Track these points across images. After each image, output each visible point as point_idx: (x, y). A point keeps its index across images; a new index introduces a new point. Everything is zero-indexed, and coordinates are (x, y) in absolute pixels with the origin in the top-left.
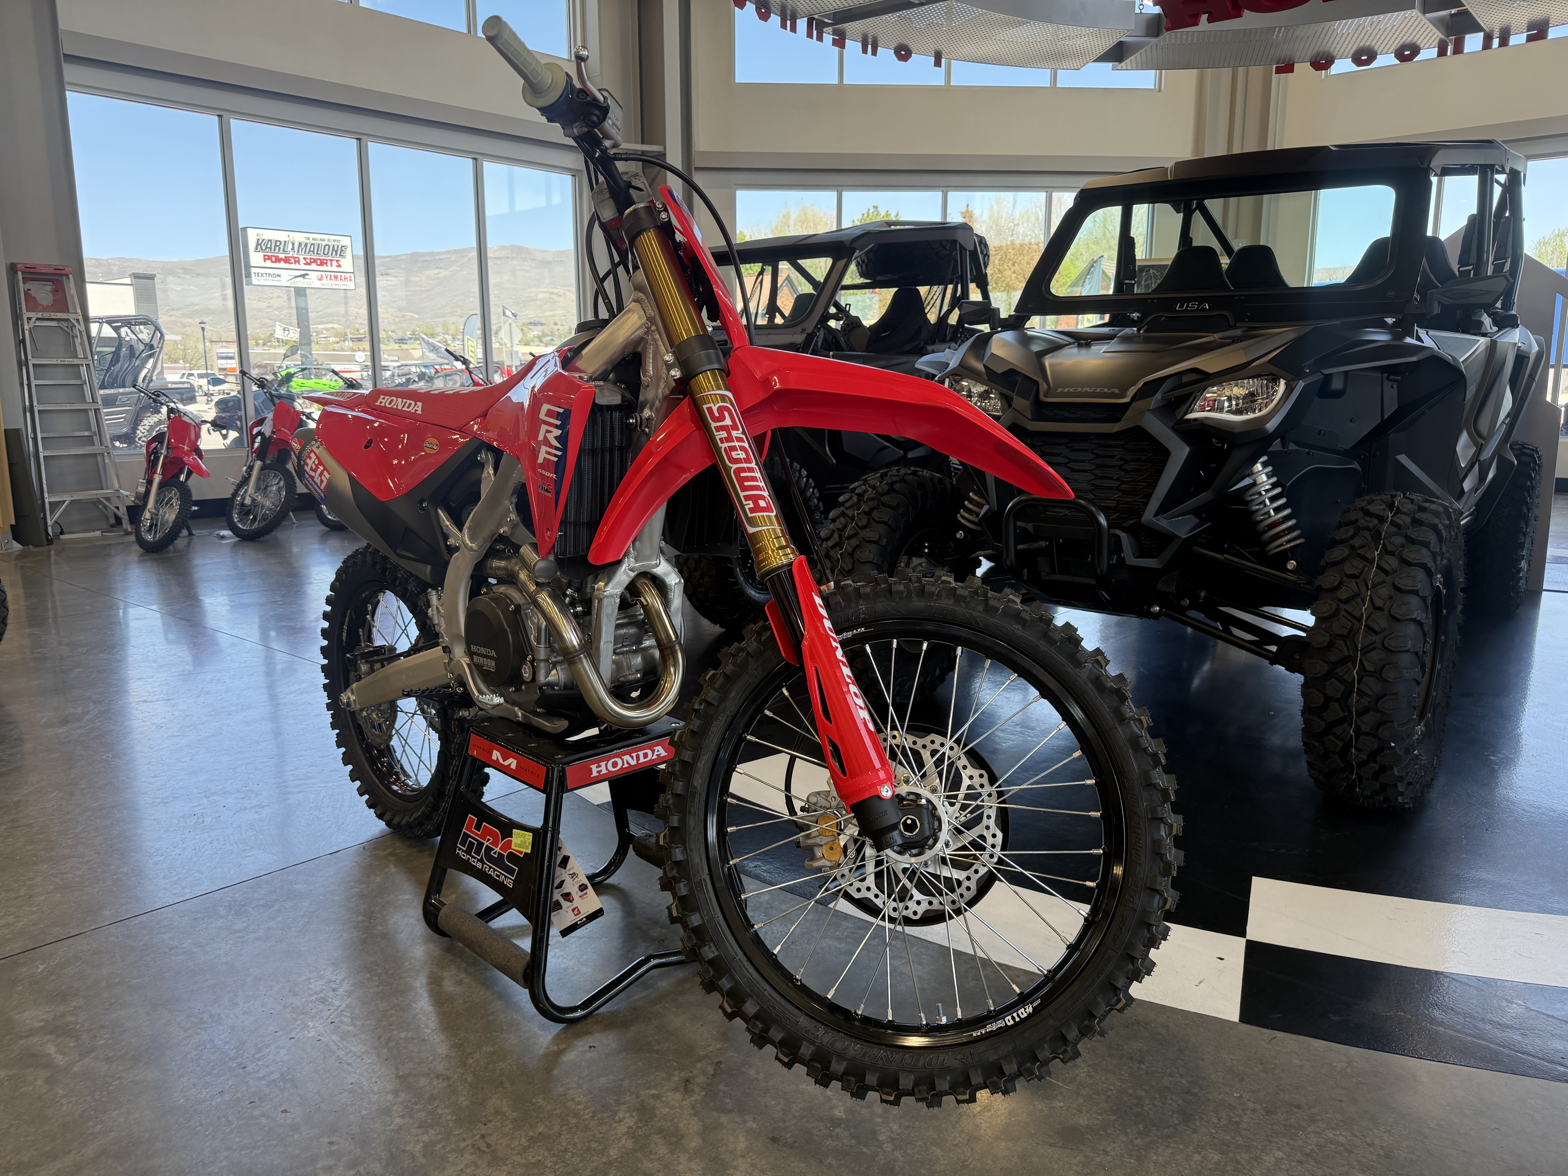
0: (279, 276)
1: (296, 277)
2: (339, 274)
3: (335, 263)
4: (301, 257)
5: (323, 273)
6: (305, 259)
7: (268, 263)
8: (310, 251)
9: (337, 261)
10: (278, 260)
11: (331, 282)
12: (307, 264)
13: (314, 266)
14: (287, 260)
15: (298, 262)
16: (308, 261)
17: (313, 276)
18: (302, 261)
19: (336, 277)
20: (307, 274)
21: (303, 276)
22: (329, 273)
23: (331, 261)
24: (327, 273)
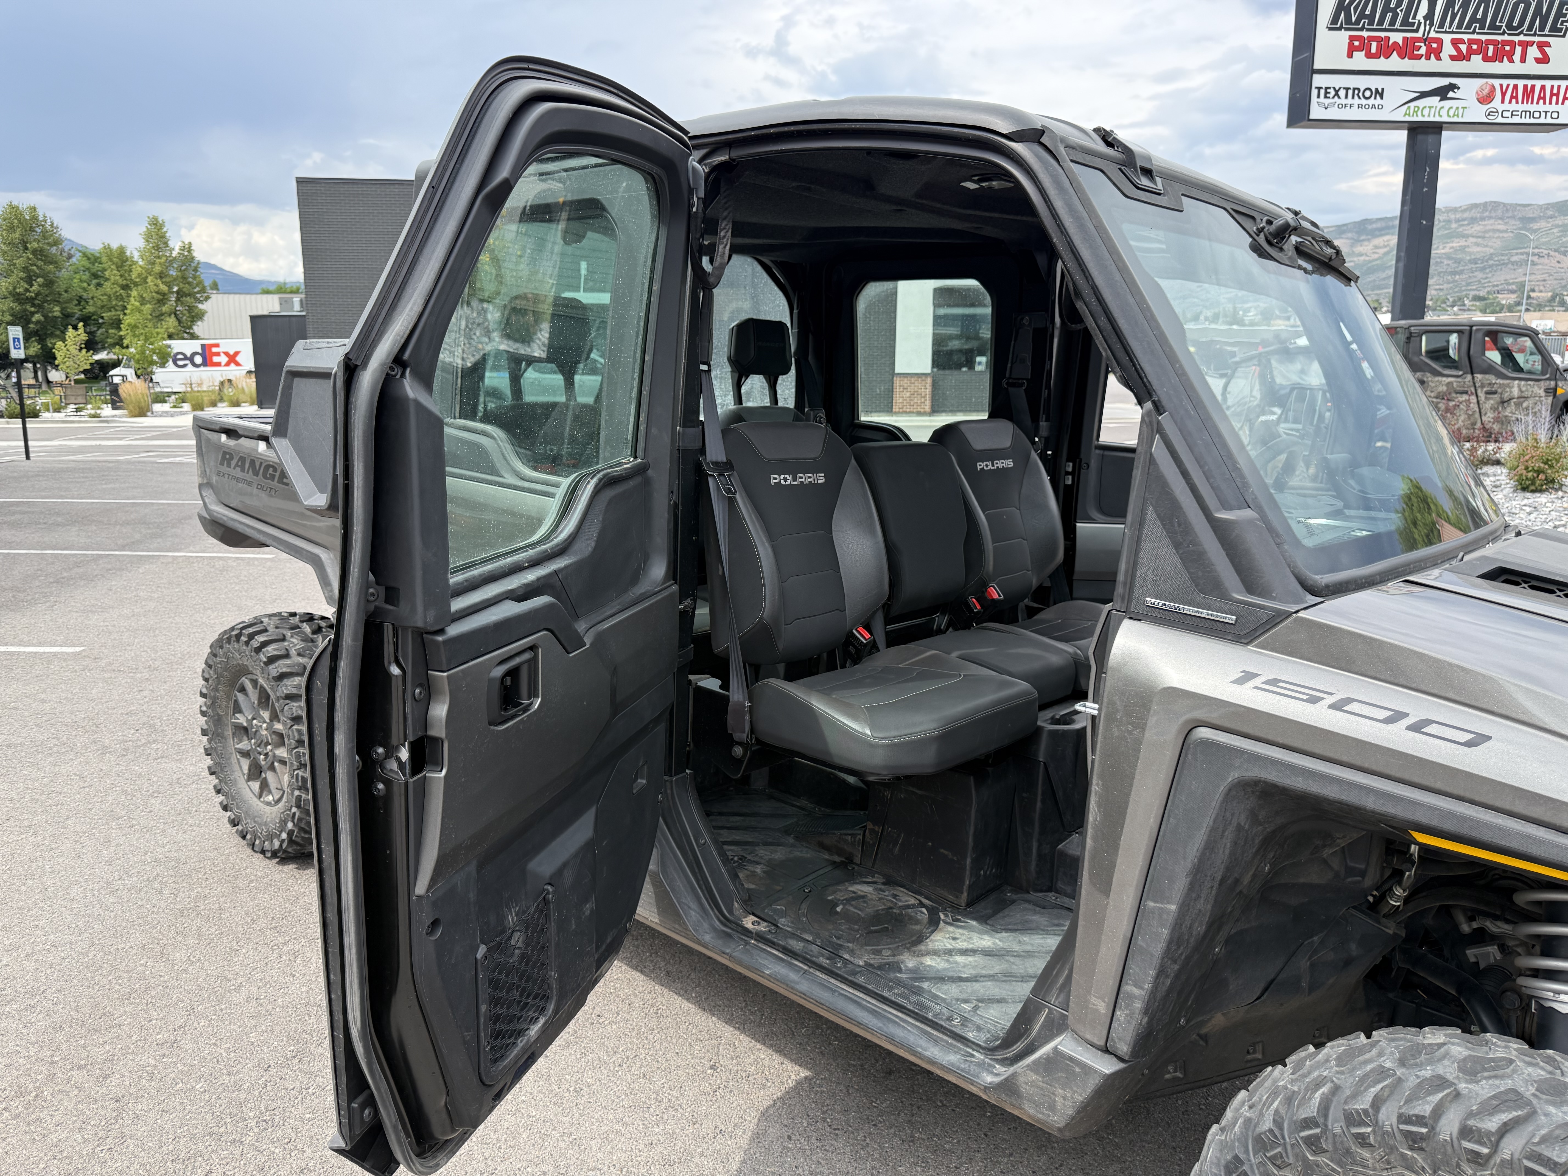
0: (1380, 93)
1: (1423, 95)
2: (1538, 84)
3: (1533, 52)
4: (1447, 38)
5: (1496, 82)
6: (1455, 43)
7: (1360, 61)
8: (1473, 19)
9: (1541, 46)
10: (1386, 49)
11: (1514, 106)
12: (1458, 57)
13: (1476, 64)
14: (1407, 50)
15: (1437, 54)
16: (1463, 48)
17: (1468, 89)
18: (1448, 49)
19: (1528, 93)
20: (1453, 87)
21: (1442, 93)
22: (1512, 82)
23: (1525, 45)
24: (1505, 82)
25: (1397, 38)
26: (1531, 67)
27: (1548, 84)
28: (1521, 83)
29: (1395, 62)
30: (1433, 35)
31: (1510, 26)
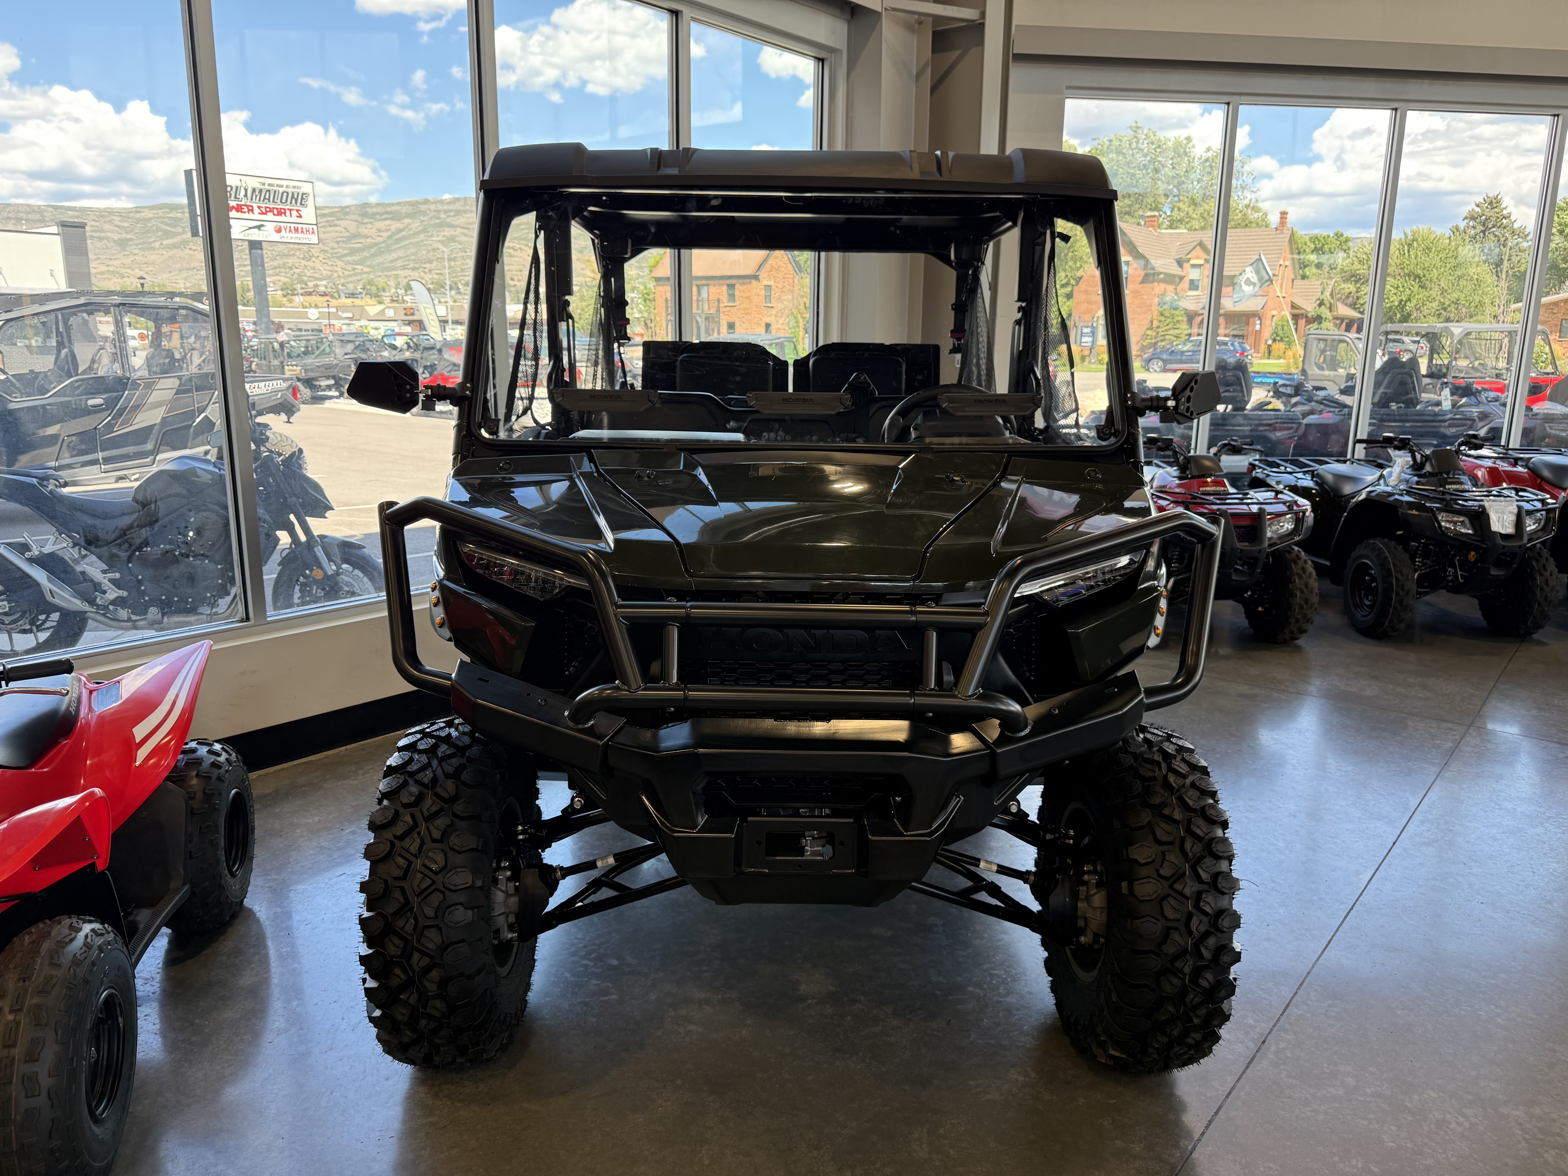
1: (250, 228)
2: (300, 226)
3: (294, 213)
4: (255, 206)
5: (282, 225)
6: (259, 207)
8: (265, 198)
9: (298, 211)
11: (291, 235)
12: (262, 213)
13: (270, 216)
14: (239, 209)
16: (263, 210)
17: (270, 227)
18: (256, 210)
19: (296, 230)
20: (262, 225)
21: (259, 227)
22: (289, 225)
23: (290, 210)
24: (285, 225)
26: (294, 219)
27: (304, 226)
28: (292, 226)
30: (248, 203)
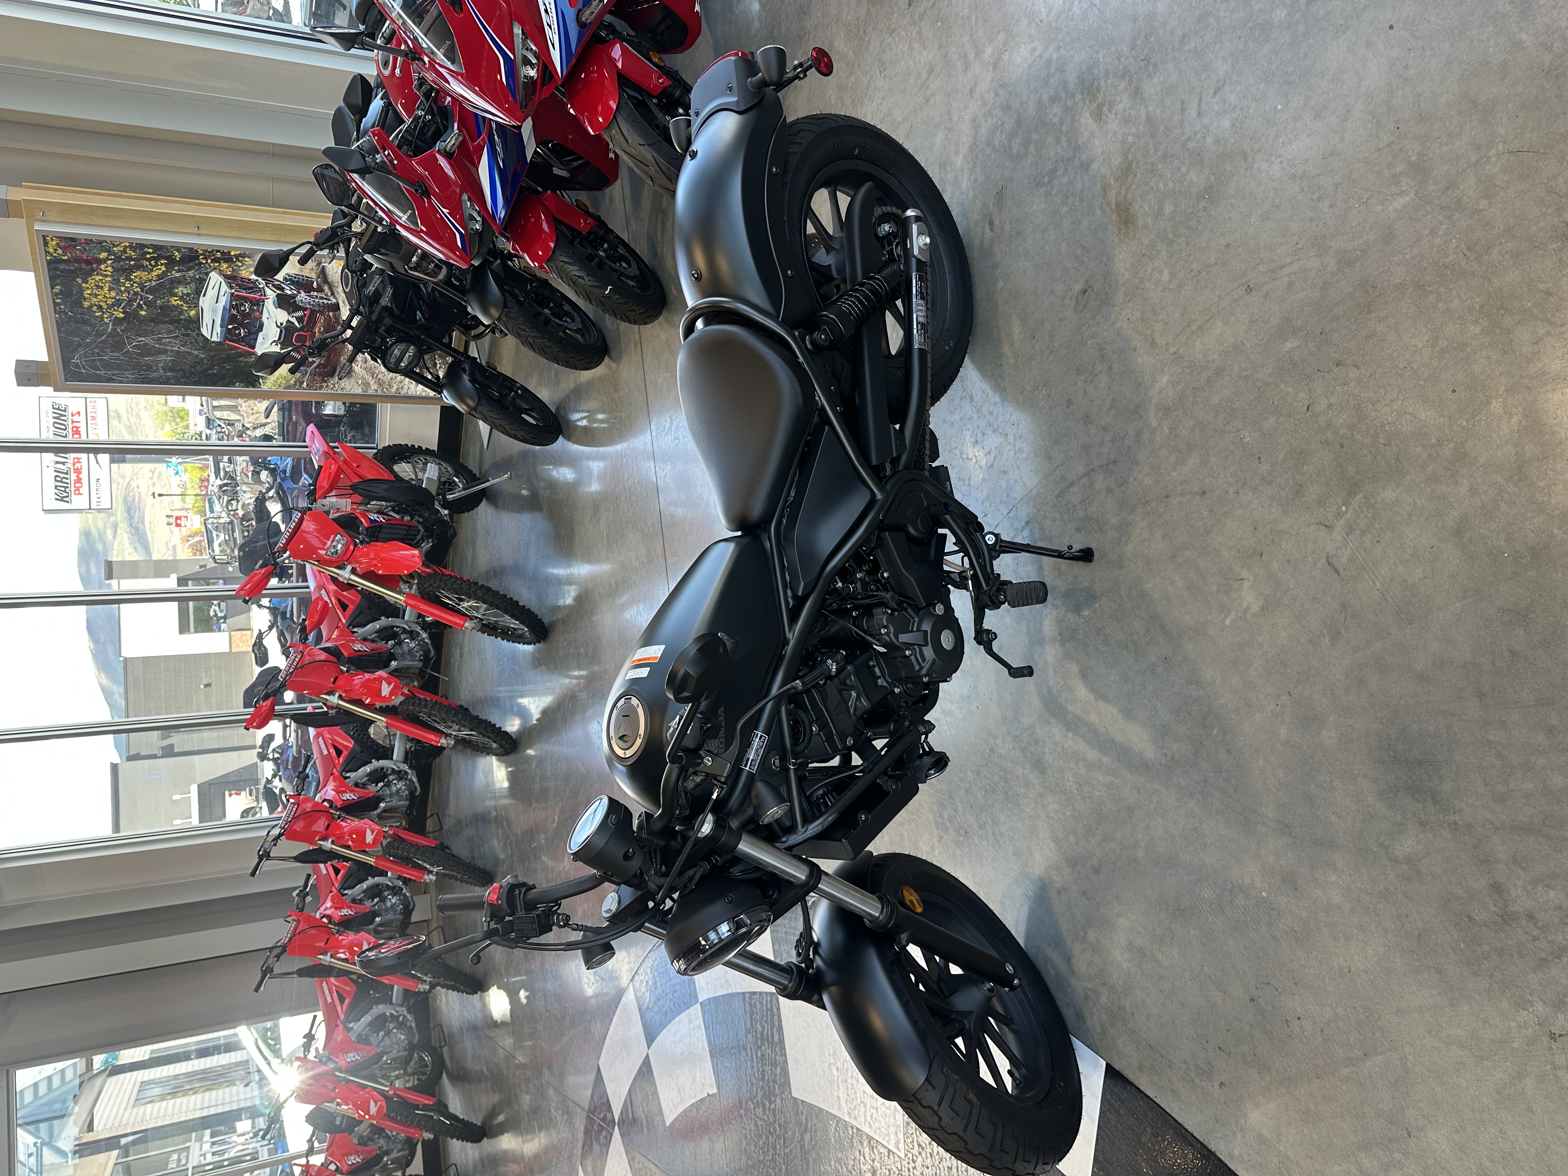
0: (98, 480)
2: (89, 415)
7: (84, 490)
9: (73, 415)
10: (79, 480)
14: (78, 471)
19: (94, 418)
23: (73, 422)
25: (74, 476)
26: (82, 418)
28: (89, 422)
29: (84, 476)
30: (72, 462)
31: (65, 430)
